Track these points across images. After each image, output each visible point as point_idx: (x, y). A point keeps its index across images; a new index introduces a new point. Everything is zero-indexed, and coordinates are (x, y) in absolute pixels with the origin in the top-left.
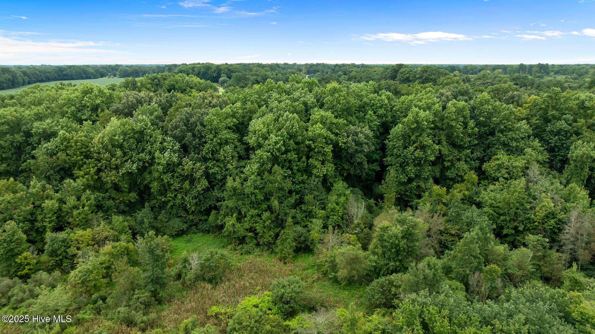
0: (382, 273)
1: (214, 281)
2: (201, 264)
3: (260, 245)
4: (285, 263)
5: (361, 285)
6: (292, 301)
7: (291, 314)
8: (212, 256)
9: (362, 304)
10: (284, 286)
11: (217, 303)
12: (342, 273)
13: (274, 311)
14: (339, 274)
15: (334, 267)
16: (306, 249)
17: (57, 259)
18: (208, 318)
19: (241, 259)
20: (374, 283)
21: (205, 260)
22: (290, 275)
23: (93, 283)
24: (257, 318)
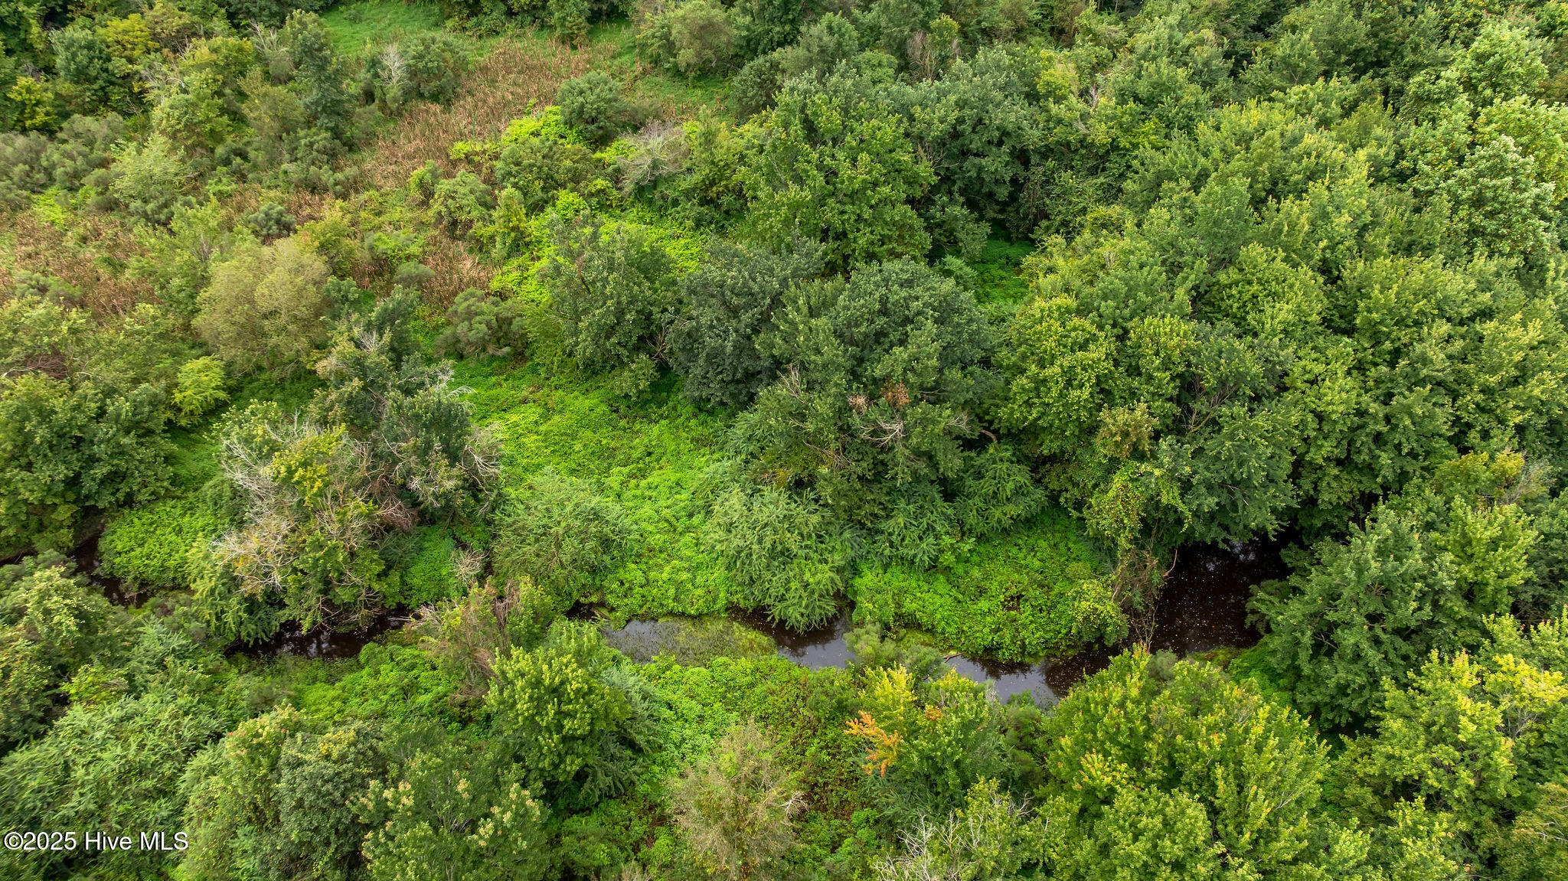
0: (760, 48)
1: (443, 97)
2: (409, 66)
3: (517, 14)
4: (574, 47)
5: (725, 75)
6: (602, 117)
7: (602, 140)
8: (427, 47)
9: (728, 110)
10: (581, 92)
11: (462, 136)
12: (686, 56)
13: (570, 138)
14: (680, 58)
15: (670, 47)
16: (612, 12)
17: (96, 86)
18: (454, 164)
19: (482, 48)
20: (746, 69)
21: (414, 58)
22: (588, 70)
23: (208, 126)
24: (546, 151)
